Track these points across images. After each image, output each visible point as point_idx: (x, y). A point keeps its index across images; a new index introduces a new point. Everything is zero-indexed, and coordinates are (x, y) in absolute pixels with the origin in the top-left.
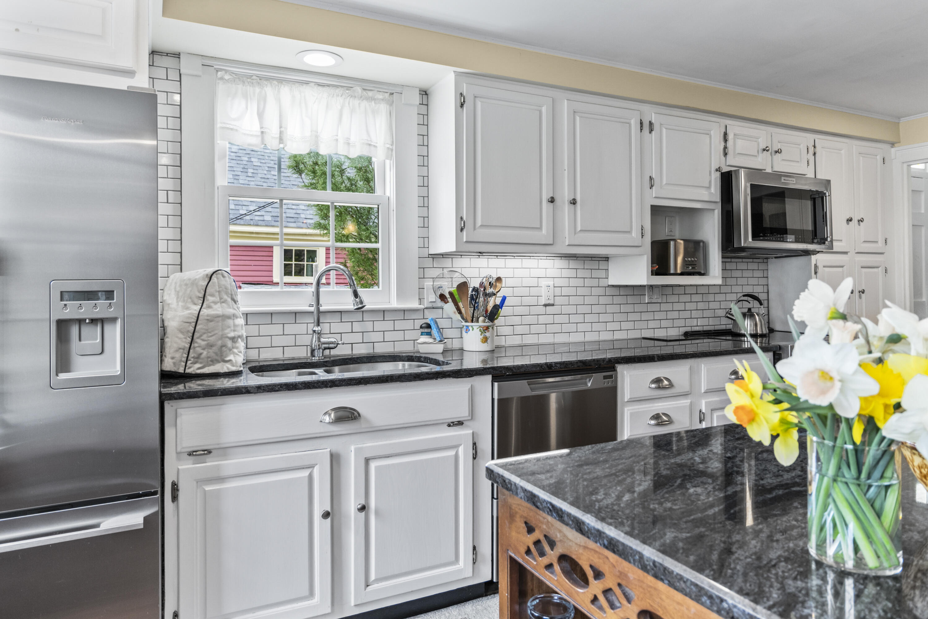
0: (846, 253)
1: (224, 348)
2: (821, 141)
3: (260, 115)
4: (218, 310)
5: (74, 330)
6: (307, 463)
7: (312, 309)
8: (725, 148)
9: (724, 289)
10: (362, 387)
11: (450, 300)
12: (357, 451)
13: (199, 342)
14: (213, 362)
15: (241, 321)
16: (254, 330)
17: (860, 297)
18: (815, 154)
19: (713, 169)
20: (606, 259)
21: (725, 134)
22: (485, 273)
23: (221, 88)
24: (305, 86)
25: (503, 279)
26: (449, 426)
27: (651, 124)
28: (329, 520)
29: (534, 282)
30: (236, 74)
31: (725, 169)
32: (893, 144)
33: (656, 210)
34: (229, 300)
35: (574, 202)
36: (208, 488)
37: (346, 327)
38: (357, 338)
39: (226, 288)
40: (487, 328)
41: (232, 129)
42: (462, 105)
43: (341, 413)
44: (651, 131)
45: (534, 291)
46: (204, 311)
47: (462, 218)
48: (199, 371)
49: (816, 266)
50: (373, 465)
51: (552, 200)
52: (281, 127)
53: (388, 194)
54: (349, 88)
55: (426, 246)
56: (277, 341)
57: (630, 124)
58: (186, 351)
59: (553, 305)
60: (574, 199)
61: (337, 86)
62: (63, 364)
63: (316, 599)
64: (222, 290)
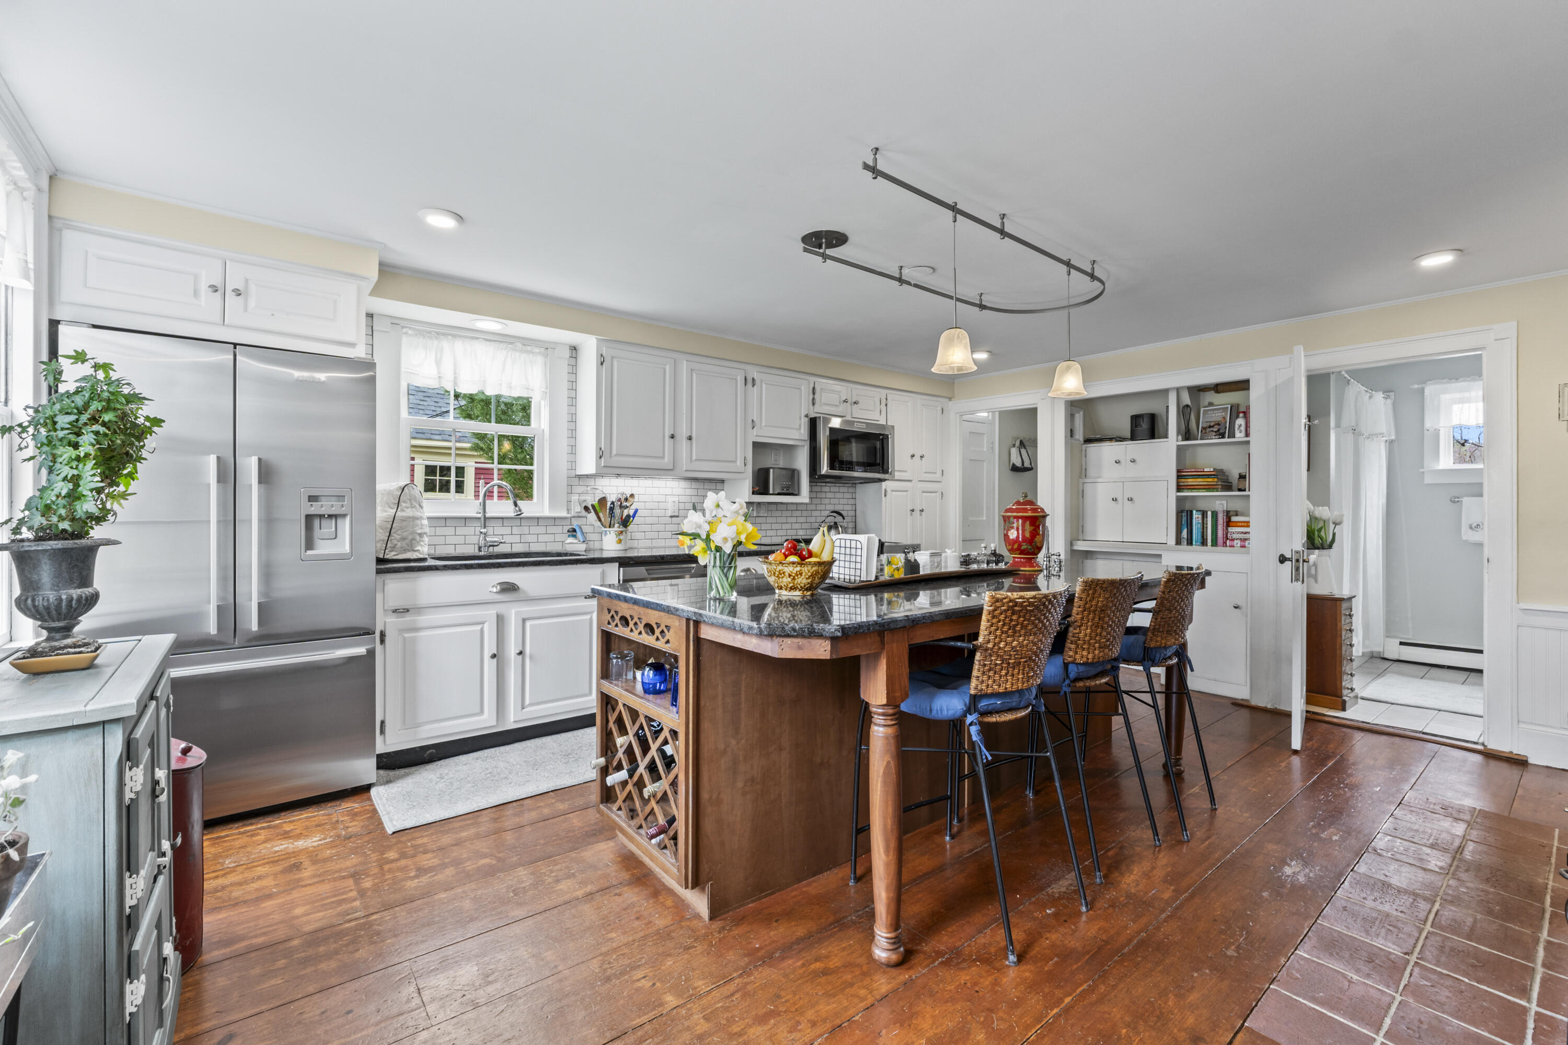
0: (910, 481)
1: (414, 541)
2: (892, 395)
3: (438, 363)
4: (409, 513)
5: (316, 522)
6: (480, 620)
7: (479, 515)
8: (813, 399)
9: (810, 507)
10: (521, 568)
11: (592, 511)
12: (516, 613)
13: (395, 536)
14: (406, 551)
15: (425, 522)
16: (434, 532)
17: (921, 515)
18: (886, 405)
19: (803, 416)
20: (722, 481)
21: (814, 388)
22: (621, 490)
23: (405, 340)
24: (475, 341)
25: (636, 496)
26: (586, 598)
27: (753, 379)
28: (495, 660)
29: (662, 499)
30: (418, 330)
31: (813, 415)
32: (950, 399)
33: (757, 446)
34: (417, 506)
35: (690, 438)
36: (406, 635)
37: (507, 530)
38: (517, 539)
39: (415, 497)
40: (622, 532)
41: (414, 374)
42: (602, 364)
43: (505, 586)
44: (754, 385)
45: (662, 505)
46: (399, 514)
47: (600, 449)
48: (395, 558)
49: (886, 491)
50: (528, 624)
51: (672, 437)
52: (455, 374)
53: (542, 427)
54: (511, 343)
55: (574, 468)
56: (450, 540)
57: (736, 380)
58: (385, 543)
59: (678, 517)
60: (690, 436)
61: (502, 342)
62: (309, 545)
63: (486, 715)
64: (412, 499)
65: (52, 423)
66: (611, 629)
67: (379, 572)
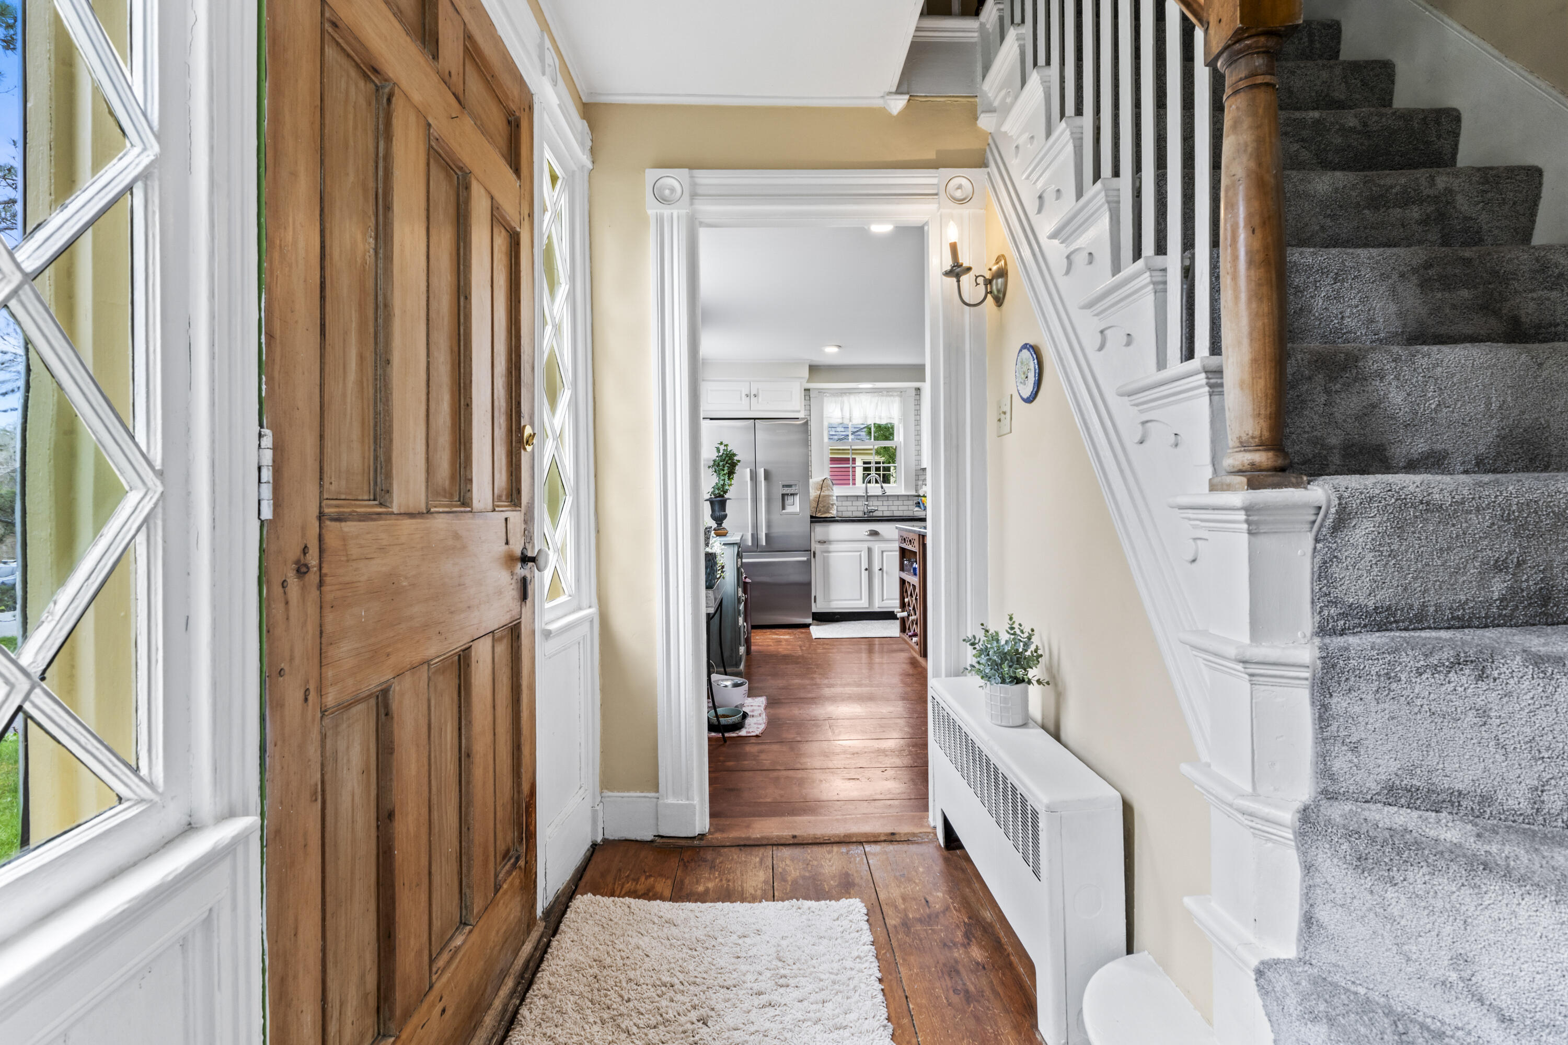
1: (829, 507)
3: (842, 410)
4: (826, 493)
5: (786, 497)
6: (859, 550)
7: (864, 494)
10: (880, 523)
13: (820, 505)
14: (825, 513)
15: (834, 498)
16: (840, 504)
23: (825, 401)
28: (868, 572)
30: (830, 395)
34: (829, 490)
36: (825, 554)
39: (831, 485)
41: (830, 419)
43: (872, 532)
46: (822, 493)
48: (820, 516)
50: (885, 554)
53: (901, 440)
54: (880, 392)
55: (919, 464)
58: (815, 508)
61: (875, 392)
62: (783, 508)
63: (863, 601)
64: (828, 486)
65: (718, 465)
66: (904, 546)
67: (811, 522)
